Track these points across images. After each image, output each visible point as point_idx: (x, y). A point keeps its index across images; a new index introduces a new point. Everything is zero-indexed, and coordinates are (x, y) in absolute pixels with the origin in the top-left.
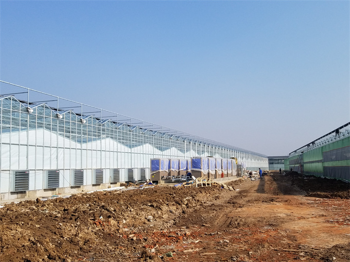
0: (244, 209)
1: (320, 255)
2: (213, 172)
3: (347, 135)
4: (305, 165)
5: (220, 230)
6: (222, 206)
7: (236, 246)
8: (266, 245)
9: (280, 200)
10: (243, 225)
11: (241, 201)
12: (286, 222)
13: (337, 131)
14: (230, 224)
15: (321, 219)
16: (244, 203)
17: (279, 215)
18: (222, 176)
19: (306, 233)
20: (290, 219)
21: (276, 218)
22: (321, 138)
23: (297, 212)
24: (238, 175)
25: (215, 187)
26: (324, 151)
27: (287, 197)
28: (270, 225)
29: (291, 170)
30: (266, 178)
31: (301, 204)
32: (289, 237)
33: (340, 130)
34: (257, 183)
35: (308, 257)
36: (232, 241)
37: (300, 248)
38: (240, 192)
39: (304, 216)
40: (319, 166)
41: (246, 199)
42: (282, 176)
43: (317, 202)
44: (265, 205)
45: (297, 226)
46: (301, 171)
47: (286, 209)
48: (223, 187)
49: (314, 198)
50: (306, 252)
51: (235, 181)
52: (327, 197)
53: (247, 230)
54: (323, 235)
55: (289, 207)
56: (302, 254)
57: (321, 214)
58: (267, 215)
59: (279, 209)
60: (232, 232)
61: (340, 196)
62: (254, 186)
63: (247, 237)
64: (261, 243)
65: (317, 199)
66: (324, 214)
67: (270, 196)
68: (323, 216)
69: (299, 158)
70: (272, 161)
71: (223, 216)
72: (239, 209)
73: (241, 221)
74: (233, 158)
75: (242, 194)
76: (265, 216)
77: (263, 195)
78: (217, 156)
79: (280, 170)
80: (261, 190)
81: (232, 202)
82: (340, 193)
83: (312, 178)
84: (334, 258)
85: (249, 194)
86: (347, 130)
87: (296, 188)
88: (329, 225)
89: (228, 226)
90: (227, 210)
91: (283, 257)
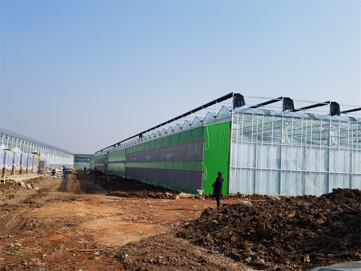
0: (42, 209)
1: (114, 253)
2: (10, 168)
3: (148, 140)
4: (109, 165)
5: (11, 233)
6: (17, 206)
7: (28, 250)
8: (62, 246)
9: (81, 199)
10: (39, 227)
11: (39, 201)
12: (85, 221)
13: (141, 135)
14: (24, 225)
15: (119, 218)
16: (42, 202)
17: (79, 214)
18: (20, 172)
19: (103, 232)
20: (90, 218)
21: (75, 218)
22: (126, 140)
23: (97, 211)
24: (39, 172)
25: (10, 184)
26: (128, 152)
27: (89, 196)
28: (68, 225)
29: (96, 169)
30: (70, 176)
31: (102, 203)
32: (86, 237)
33: (143, 135)
34: (59, 181)
35: (102, 256)
36: (25, 244)
37: (96, 247)
38: (39, 191)
39: (103, 215)
40: (122, 166)
41: (46, 198)
42: (86, 175)
43: (116, 201)
44: (66, 204)
45: (95, 225)
46: (105, 170)
47: (86, 208)
48: (20, 185)
49: (114, 197)
50: (101, 251)
51: (35, 179)
52: (125, 196)
53: (43, 231)
54: (118, 233)
55: (90, 206)
56: (97, 253)
57: (119, 212)
58: (67, 215)
59: (80, 209)
60: (26, 235)
61: (136, 196)
62: (56, 184)
63: (42, 239)
64: (56, 244)
65: (117, 198)
66: (122, 213)
67: (72, 195)
68: (120, 214)
69: (104, 158)
70: (78, 158)
71: (17, 217)
72: (37, 210)
73: (37, 222)
74: (35, 153)
75: (41, 193)
76: (64, 216)
77: (65, 193)
78: (16, 150)
79: (85, 168)
80: (63, 188)
81: (29, 202)
82: (137, 193)
83: (114, 177)
84: (127, 255)
85: (49, 193)
86: (154, 134)
87: (98, 187)
88: (125, 223)
89: (22, 228)
90: (22, 211)
91: (78, 257)
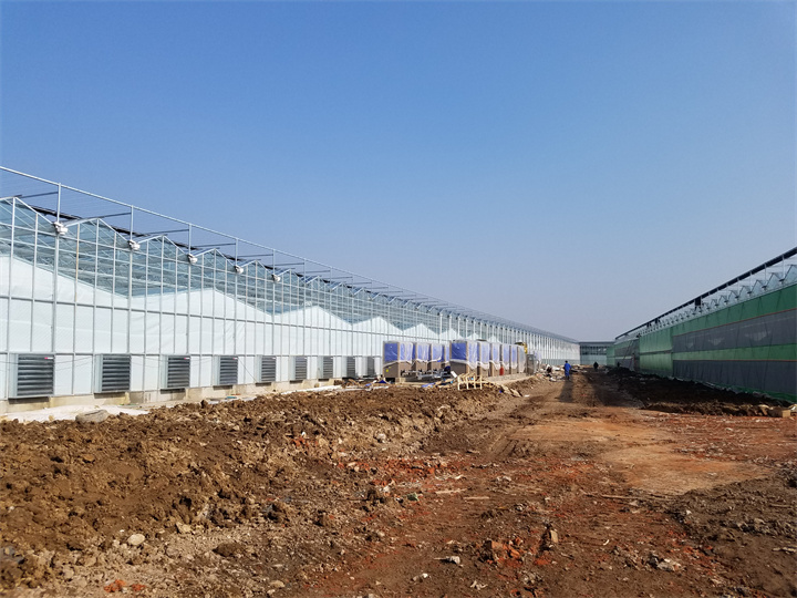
0: (537, 427)
1: (664, 506)
2: (487, 367)
3: (714, 309)
4: (641, 358)
5: (497, 461)
6: (501, 422)
7: (523, 487)
8: (574, 487)
9: (598, 414)
10: (536, 454)
11: (532, 415)
12: (607, 450)
13: (698, 301)
14: (513, 450)
15: (667, 448)
16: (537, 418)
17: (596, 438)
18: (501, 372)
19: (641, 469)
20: (615, 445)
21: (591, 444)
22: (671, 312)
23: (627, 434)
24: (528, 371)
25: (489, 390)
26: (675, 334)
27: (611, 410)
28: (581, 455)
29: (618, 364)
30: (575, 377)
31: (634, 421)
32: (612, 475)
33: (703, 300)
34: (560, 385)
35: (643, 509)
36: (518, 479)
37: (631, 494)
38: (531, 400)
39: (639, 442)
40: (666, 359)
41: (542, 411)
42: (603, 376)
43: (661, 419)
44: (573, 422)
45: (626, 457)
46: (635, 368)
47: (608, 429)
48: (502, 391)
49: (655, 413)
50: (641, 501)
51: (523, 382)
52: (677, 411)
53: (541, 461)
54: (669, 473)
55: (613, 426)
56: (633, 504)
57: (667, 438)
58: (577, 438)
59: (597, 429)
60: (517, 465)
61: (699, 410)
62: (555, 391)
63: (541, 474)
64: (564, 483)
65: (661, 413)
66: (673, 439)
67: (582, 407)
68: (670, 441)
69: (633, 344)
70: (586, 349)
71: (502, 437)
72: (529, 428)
73: (532, 446)
74: (520, 344)
75: (534, 402)
76: (572, 439)
77: (571, 405)
78: (493, 339)
79: (596, 365)
80: (566, 396)
81: (517, 416)
82: (700, 406)
83: (654, 379)
84: (688, 512)
85: (546, 404)
86: (715, 300)
87: (625, 394)
88: (680, 457)
89: (510, 455)
90: (511, 428)
91: (601, 507)
